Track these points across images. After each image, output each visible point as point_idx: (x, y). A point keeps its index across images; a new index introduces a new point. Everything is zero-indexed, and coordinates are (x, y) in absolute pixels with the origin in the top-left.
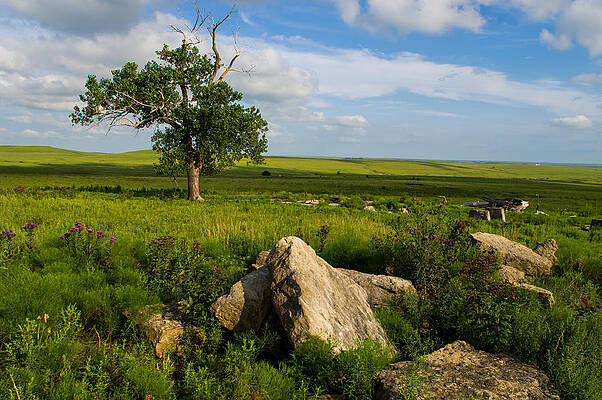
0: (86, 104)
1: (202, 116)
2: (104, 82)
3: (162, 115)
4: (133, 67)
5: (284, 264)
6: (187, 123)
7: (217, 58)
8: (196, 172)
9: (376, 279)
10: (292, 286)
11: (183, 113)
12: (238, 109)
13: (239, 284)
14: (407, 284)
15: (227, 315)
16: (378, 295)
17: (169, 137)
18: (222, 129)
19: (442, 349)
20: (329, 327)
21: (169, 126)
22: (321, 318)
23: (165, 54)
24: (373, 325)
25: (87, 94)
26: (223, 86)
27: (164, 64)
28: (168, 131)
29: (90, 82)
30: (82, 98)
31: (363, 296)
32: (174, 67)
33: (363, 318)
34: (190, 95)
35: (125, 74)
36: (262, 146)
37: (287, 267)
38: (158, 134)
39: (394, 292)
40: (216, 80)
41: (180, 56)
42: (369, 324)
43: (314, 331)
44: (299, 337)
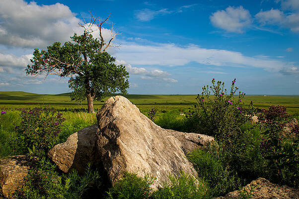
0: (34, 64)
1: (94, 69)
2: (43, 52)
3: (73, 69)
4: (58, 44)
5: (109, 113)
6: (87, 73)
7: (102, 40)
8: (92, 99)
9: (188, 135)
10: (112, 130)
11: (84, 68)
12: (113, 66)
13: (76, 134)
14: (211, 139)
15: (62, 160)
16: (190, 147)
17: (77, 81)
18: (105, 76)
19: (249, 185)
20: (147, 166)
21: (78, 75)
22: (139, 158)
23: (75, 38)
24: (187, 166)
25: (34, 58)
26: (106, 54)
27: (74, 43)
28: (77, 77)
29: (35, 52)
30: (32, 61)
31: (178, 145)
32: (80, 45)
33: (179, 161)
34: (88, 59)
35: (54, 48)
36: (126, 85)
37: (111, 115)
38: (72, 79)
39: (202, 145)
40: (102, 51)
41: (83, 39)
42: (184, 166)
43: (131, 169)
44: (117, 175)
